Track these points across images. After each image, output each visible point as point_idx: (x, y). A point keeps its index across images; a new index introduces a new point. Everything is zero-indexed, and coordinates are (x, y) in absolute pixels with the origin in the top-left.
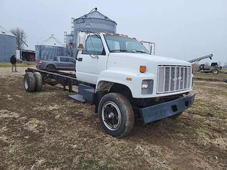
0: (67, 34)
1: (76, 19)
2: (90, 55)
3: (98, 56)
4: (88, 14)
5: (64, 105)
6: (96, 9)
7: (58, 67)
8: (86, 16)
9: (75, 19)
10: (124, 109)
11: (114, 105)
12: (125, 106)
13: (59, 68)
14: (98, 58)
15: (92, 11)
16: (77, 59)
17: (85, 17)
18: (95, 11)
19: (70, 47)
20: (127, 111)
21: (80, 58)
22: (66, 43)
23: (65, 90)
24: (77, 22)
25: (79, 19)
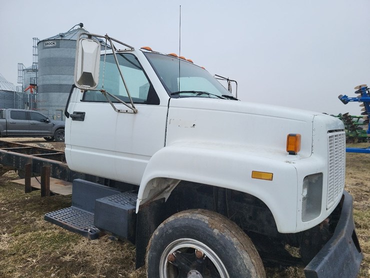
0: (24, 68)
1: (43, 41)
2: (113, 106)
3: (135, 105)
4: (66, 33)
5: (30, 234)
6: (81, 25)
7: (5, 131)
8: (62, 36)
9: (41, 40)
10: (243, 264)
11: (203, 251)
12: (245, 255)
13: (9, 133)
14: (135, 112)
15: (74, 28)
16: (67, 115)
17: (60, 38)
18: (79, 29)
19: (32, 91)
20: (253, 270)
21: (78, 113)
22: (21, 85)
23: (29, 189)
24: (44, 46)
25: (48, 40)
